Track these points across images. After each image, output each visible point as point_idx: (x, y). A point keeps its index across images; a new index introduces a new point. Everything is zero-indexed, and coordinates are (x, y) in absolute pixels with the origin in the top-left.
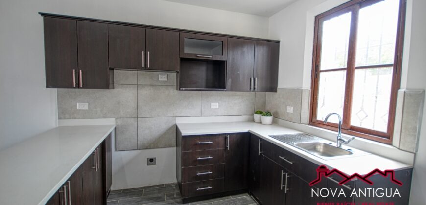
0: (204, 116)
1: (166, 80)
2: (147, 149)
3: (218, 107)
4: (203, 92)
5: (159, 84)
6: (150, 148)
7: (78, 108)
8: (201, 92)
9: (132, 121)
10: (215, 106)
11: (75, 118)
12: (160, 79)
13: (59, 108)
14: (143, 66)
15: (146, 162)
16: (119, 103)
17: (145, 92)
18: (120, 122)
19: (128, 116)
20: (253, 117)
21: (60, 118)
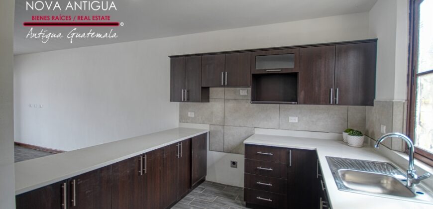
0: (282, 129)
1: (246, 94)
2: (230, 153)
3: (297, 121)
4: (281, 105)
5: (241, 98)
6: (233, 153)
7: (189, 115)
8: (278, 105)
9: (220, 128)
10: (294, 120)
11: (187, 122)
12: (241, 94)
13: (180, 115)
14: (222, 84)
15: (230, 164)
16: (212, 113)
17: (230, 105)
18: (213, 128)
19: (218, 124)
20: (342, 136)
21: (180, 122)
